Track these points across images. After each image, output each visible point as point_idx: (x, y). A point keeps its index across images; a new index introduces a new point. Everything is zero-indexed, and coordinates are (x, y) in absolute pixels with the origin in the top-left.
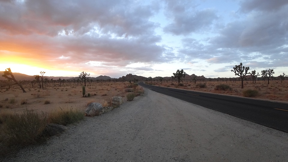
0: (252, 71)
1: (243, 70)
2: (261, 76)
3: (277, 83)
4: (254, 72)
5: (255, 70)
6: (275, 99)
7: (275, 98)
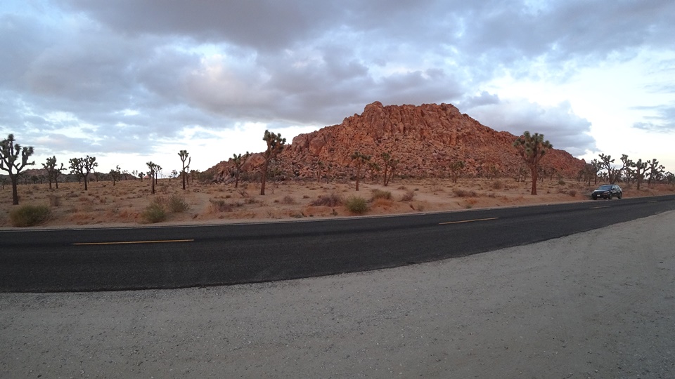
0: (48, 159)
1: (14, 154)
2: (67, 172)
3: (105, 186)
4: (52, 162)
5: (54, 157)
6: (87, 223)
7: (87, 220)
